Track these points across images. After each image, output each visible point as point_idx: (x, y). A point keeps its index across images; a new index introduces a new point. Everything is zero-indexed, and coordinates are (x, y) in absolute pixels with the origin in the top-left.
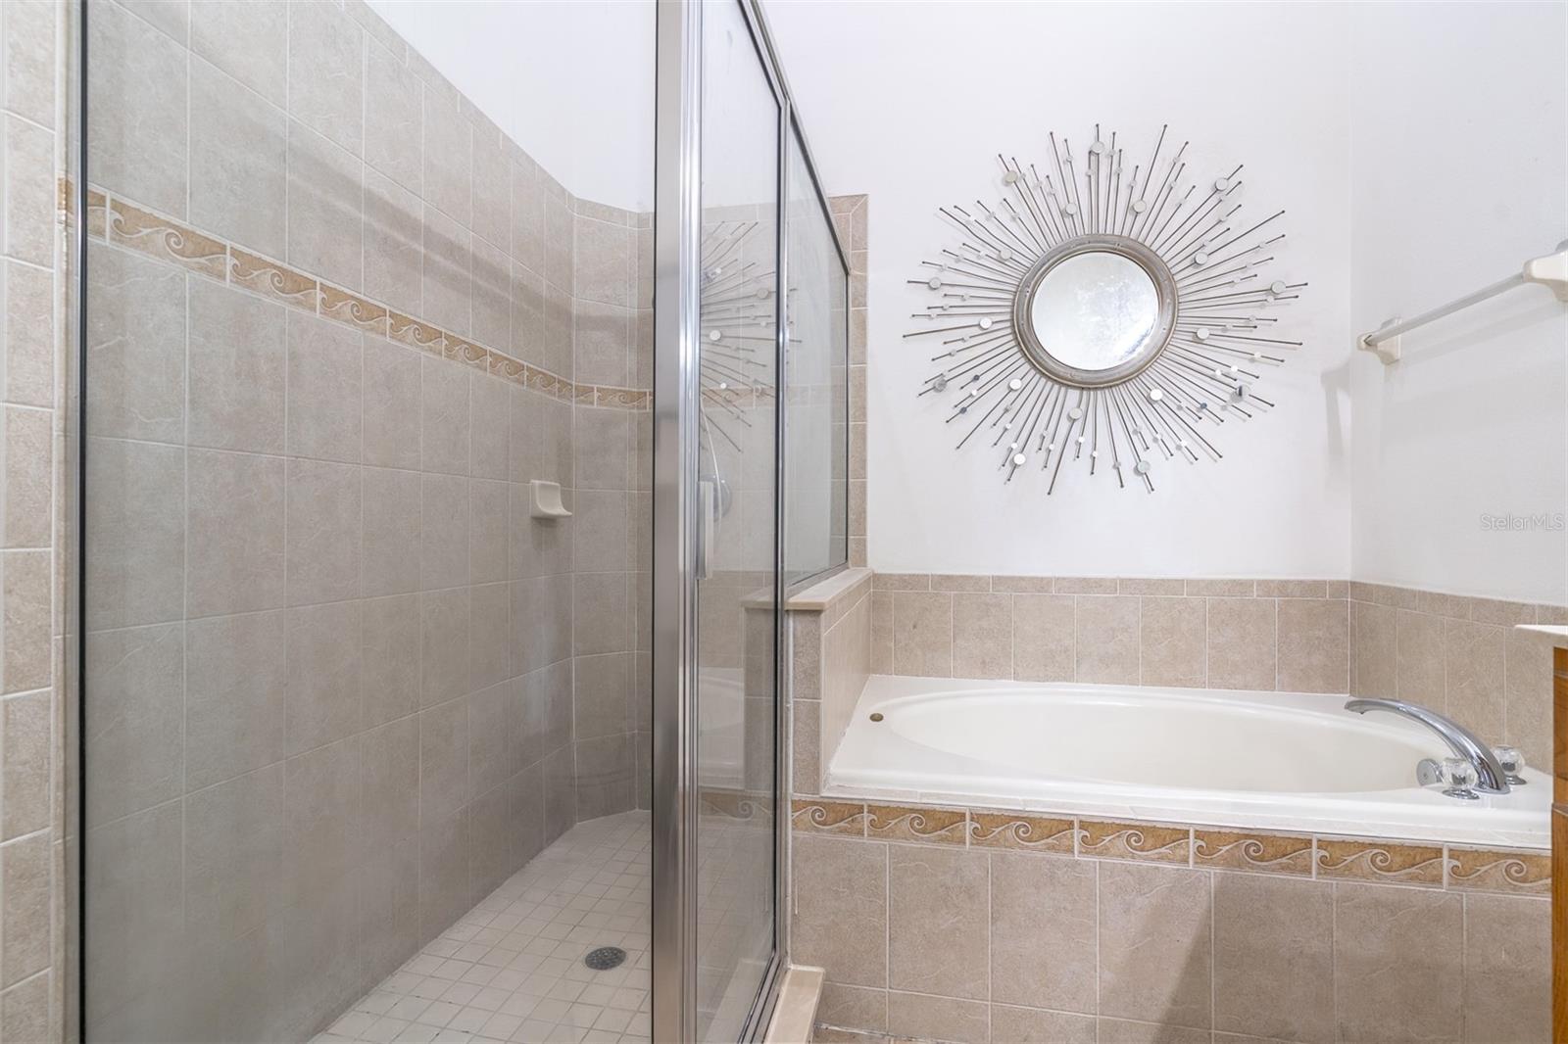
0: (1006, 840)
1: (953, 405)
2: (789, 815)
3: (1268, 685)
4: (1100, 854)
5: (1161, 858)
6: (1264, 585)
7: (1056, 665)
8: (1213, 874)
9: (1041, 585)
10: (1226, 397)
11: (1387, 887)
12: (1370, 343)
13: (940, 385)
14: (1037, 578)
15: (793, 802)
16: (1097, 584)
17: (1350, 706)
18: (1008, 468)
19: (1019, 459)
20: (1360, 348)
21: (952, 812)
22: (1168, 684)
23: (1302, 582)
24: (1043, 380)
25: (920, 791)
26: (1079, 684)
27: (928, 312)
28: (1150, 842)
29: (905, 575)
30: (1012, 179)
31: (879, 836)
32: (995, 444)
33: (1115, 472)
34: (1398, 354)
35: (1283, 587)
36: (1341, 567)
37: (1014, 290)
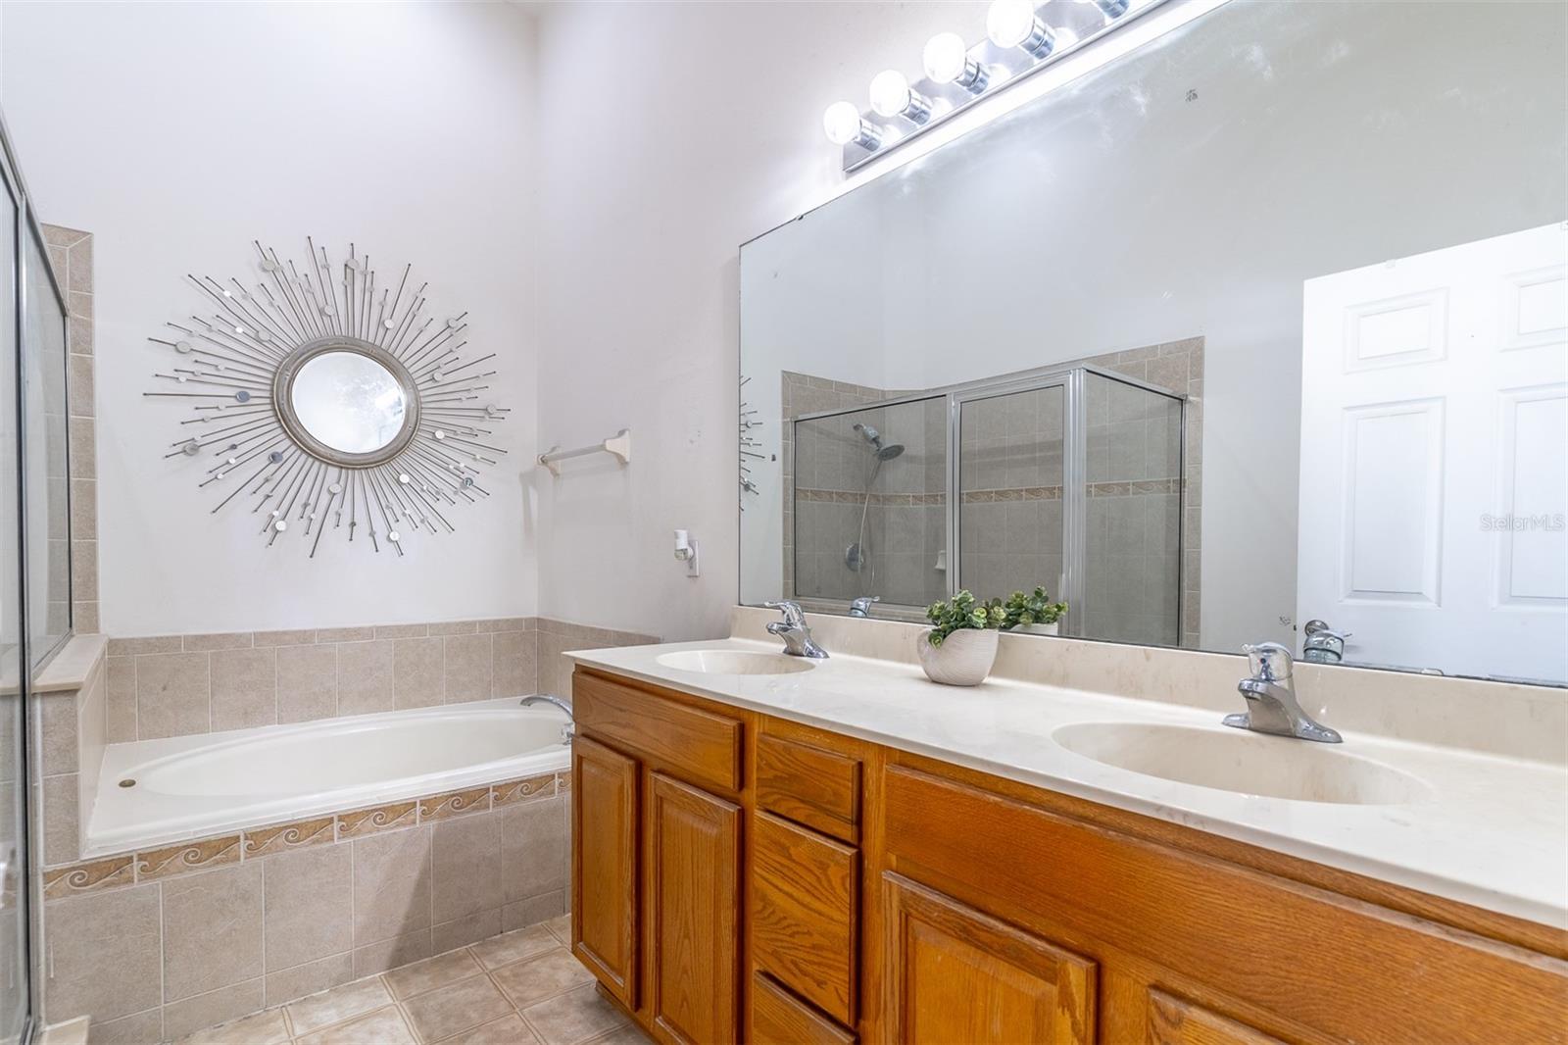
0: (277, 846)
1: (208, 470)
2: (40, 886)
3: (486, 696)
4: (354, 835)
5: (398, 825)
6: (482, 623)
7: (320, 704)
8: (432, 825)
9: (304, 637)
10: (457, 485)
11: (529, 804)
12: (544, 462)
13: (192, 449)
14: (300, 631)
15: (44, 874)
16: (357, 632)
17: (523, 702)
18: (270, 533)
19: (281, 526)
20: (539, 464)
21: (228, 838)
22: (416, 706)
23: (508, 620)
24: (304, 456)
25: (192, 830)
26: (341, 718)
27: (176, 375)
28: (391, 816)
29: (151, 638)
30: (270, 266)
31: (151, 878)
32: (256, 511)
33: (372, 539)
34: (559, 471)
35: (496, 624)
36: (532, 610)
37: (273, 370)
